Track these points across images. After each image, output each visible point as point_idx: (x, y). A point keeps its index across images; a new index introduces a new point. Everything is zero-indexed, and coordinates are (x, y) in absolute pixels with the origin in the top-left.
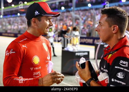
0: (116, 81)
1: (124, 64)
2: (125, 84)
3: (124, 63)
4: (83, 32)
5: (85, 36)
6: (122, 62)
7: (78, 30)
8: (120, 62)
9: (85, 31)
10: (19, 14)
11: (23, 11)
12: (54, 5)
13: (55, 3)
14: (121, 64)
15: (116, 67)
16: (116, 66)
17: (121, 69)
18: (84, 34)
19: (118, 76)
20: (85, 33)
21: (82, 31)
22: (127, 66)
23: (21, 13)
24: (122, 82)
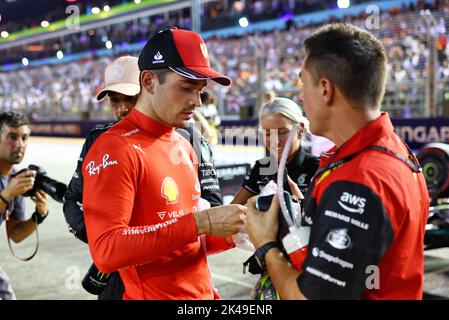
0: (323, 255)
1: (351, 206)
2: (350, 266)
3: (354, 200)
4: (230, 106)
5: (236, 118)
6: (346, 197)
7: (212, 102)
8: (342, 198)
9: (234, 102)
10: (25, 61)
11: (39, 49)
12: (135, 28)
13: (139, 20)
14: (344, 203)
15: (328, 213)
16: (330, 210)
17: (342, 221)
18: (233, 112)
19: (330, 242)
20: (237, 107)
21: (225, 102)
22: (361, 211)
23: (31, 57)
24: (340, 258)
